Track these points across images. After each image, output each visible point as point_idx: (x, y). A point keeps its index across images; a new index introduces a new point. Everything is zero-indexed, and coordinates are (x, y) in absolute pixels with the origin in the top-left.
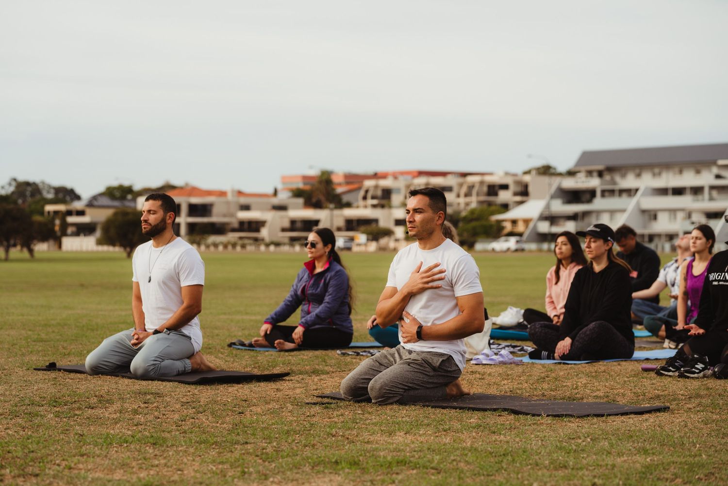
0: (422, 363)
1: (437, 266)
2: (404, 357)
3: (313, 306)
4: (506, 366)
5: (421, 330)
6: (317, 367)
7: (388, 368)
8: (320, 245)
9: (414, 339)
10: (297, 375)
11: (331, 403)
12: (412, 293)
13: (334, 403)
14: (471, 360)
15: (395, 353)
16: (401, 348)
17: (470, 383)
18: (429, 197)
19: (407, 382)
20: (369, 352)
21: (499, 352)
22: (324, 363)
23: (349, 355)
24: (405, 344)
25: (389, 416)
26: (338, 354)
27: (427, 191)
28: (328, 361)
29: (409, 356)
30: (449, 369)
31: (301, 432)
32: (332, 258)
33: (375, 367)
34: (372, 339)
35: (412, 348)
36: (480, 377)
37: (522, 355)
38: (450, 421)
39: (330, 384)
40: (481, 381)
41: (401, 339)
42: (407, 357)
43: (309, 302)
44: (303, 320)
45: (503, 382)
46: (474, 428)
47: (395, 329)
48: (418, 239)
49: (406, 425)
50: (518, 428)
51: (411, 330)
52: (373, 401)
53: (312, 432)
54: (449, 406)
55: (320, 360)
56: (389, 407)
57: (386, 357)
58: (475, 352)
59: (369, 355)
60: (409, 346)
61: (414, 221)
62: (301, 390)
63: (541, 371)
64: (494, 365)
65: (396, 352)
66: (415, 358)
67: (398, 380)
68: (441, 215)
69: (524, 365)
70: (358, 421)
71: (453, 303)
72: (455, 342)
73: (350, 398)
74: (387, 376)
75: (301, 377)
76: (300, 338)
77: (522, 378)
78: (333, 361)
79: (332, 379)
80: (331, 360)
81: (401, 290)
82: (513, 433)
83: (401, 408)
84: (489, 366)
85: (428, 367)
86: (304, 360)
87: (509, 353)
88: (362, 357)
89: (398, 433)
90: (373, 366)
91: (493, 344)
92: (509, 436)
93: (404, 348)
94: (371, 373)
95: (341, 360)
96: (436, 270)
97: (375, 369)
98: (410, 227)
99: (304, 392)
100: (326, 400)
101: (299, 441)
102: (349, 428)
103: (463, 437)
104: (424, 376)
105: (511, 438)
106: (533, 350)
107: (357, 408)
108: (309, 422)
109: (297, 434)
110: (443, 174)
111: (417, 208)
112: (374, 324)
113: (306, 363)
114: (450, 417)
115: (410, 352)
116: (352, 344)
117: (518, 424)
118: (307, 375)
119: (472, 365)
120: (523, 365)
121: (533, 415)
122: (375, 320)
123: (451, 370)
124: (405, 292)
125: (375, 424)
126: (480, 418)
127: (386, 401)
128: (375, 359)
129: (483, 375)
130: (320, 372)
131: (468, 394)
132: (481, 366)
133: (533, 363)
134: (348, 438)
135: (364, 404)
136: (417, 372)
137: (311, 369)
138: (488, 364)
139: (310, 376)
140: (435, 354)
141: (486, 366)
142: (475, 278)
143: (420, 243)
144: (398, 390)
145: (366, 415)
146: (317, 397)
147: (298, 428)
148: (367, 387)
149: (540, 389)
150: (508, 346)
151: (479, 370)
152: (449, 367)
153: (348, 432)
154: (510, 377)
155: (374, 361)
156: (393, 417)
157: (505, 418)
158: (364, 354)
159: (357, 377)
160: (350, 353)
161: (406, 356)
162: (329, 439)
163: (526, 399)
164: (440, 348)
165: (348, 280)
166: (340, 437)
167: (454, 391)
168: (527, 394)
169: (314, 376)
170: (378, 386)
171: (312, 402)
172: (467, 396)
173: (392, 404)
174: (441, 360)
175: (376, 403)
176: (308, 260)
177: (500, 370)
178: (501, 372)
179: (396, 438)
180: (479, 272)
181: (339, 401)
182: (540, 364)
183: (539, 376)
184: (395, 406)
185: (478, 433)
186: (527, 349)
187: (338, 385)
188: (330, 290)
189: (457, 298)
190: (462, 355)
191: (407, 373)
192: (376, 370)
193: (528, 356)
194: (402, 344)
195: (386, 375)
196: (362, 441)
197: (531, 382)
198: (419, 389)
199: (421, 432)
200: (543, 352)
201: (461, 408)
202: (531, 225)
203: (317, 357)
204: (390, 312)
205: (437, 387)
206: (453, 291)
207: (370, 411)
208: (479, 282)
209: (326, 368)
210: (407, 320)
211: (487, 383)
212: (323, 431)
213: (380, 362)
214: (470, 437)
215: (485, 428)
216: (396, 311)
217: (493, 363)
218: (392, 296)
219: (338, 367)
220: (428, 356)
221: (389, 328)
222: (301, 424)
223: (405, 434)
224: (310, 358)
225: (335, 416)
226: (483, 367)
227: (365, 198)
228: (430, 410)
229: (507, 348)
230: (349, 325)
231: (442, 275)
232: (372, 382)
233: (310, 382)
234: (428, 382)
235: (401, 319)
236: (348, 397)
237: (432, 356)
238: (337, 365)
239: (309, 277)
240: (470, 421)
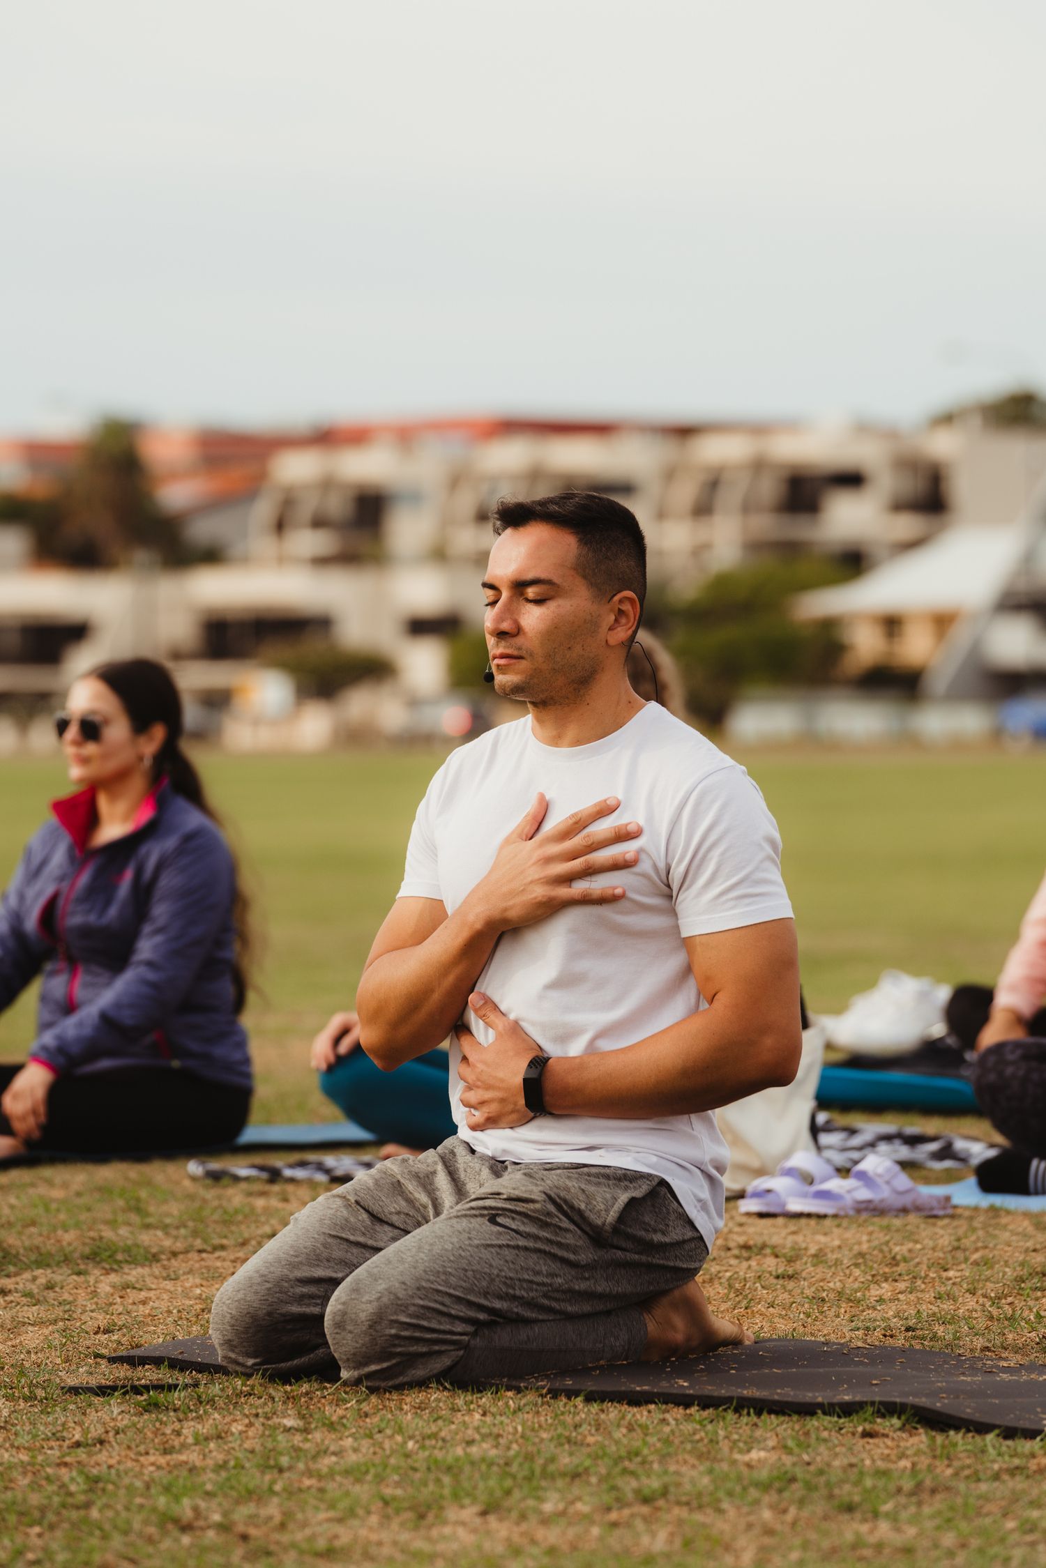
0: (549, 1214)
1: (605, 811)
2: (473, 1189)
3: (88, 978)
4: (885, 1221)
5: (541, 1074)
6: (108, 1234)
7: (407, 1232)
8: (118, 731)
9: (513, 1112)
10: (28, 1267)
11: (172, 1387)
12: (505, 921)
13: (186, 1386)
14: (741, 1195)
15: (434, 1173)
16: (461, 1152)
17: (738, 1293)
18: (576, 533)
19: (486, 1294)
20: (320, 1167)
21: (856, 1162)
22: (134, 1218)
23: (236, 1179)
24: (478, 1134)
25: (411, 1438)
26: (194, 1179)
27: (570, 506)
28: (152, 1209)
29: (491, 1185)
30: (657, 1238)
31: (51, 1517)
32: (166, 783)
33: (354, 1230)
34: (331, 1110)
35: (505, 1151)
36: (780, 1271)
37: (950, 1177)
38: (664, 1458)
39: (163, 1305)
40: (784, 1287)
41: (459, 1114)
42: (488, 1188)
43: (73, 964)
44: (49, 1038)
45: (875, 1292)
46: (765, 1487)
47: (432, 1072)
48: (534, 704)
49: (485, 1477)
50: (948, 1489)
51: (501, 1075)
52: (345, 1374)
53: (94, 1513)
54: (659, 1395)
55: (121, 1203)
56: (413, 1398)
57: (397, 1187)
58: (756, 1164)
59: (321, 1178)
60: (493, 1142)
61: (518, 631)
62: (46, 1332)
63: (1030, 1244)
64: (835, 1216)
65: (440, 1168)
66: (517, 1193)
67: (446, 1283)
68: (627, 607)
69: (960, 1216)
70: (284, 1461)
71: (674, 963)
72: (680, 1123)
73: (250, 1362)
74: (401, 1268)
75: (43, 1275)
76: (34, 1112)
77: (951, 1274)
78: (175, 1208)
79: (169, 1285)
80: (165, 1201)
81: (458, 912)
82: (927, 1510)
83: (460, 1402)
84: (813, 1222)
85: (572, 1227)
86: (54, 1206)
87: (897, 1168)
88: (290, 1188)
89: (452, 1513)
90: (346, 1225)
91: (828, 1128)
92: (910, 1522)
93: (473, 1151)
94: (337, 1254)
95: (205, 1201)
96: (604, 827)
97: (352, 1238)
98: (502, 656)
99: (57, 1340)
100: (148, 1375)
101: (40, 1555)
102: (250, 1493)
103: (721, 1526)
104: (555, 1267)
105: (920, 1534)
106: (992, 1153)
107: (280, 1406)
108: (81, 1472)
109: (31, 1526)
110: (600, 429)
111: (530, 576)
112: (344, 1047)
113: (62, 1216)
114: (667, 1442)
115: (498, 1166)
116: (250, 1134)
117: (949, 1472)
118: (66, 1270)
119: (744, 1219)
120: (953, 1217)
121: (1009, 1433)
122: (345, 1031)
123: (667, 1240)
124: (476, 917)
125: (356, 1473)
126: (790, 1443)
127: (401, 1374)
128: (352, 1199)
129: (790, 1261)
130: (120, 1257)
131: (736, 1342)
132: (780, 1221)
133: (994, 1210)
134: (245, 1538)
135: (305, 1387)
136: (526, 1249)
137: (84, 1244)
138: (809, 1215)
139: (79, 1273)
140: (597, 1176)
141: (803, 1221)
142: (762, 861)
143: (539, 720)
144: (448, 1327)
145: (317, 1436)
146: (112, 1360)
147: (35, 1499)
148: (322, 1316)
149: (1028, 1321)
150: (888, 1138)
151: (775, 1240)
152: (655, 1231)
153: (243, 1512)
154: (902, 1268)
155: (348, 1206)
156: (427, 1442)
157: (889, 1442)
158: (300, 1173)
159: (279, 1271)
160: (243, 1172)
161: (480, 1183)
162: (166, 1544)
163: (972, 1364)
164: (619, 1149)
165: (231, 869)
166: (211, 1534)
167: (679, 1329)
168: (979, 1342)
169: (97, 1272)
170: (365, 1310)
171: (93, 1382)
172: (729, 1350)
173: (422, 1384)
174: (624, 1198)
175: (357, 1382)
176: (66, 790)
177: (863, 1237)
178: (865, 1247)
179: (447, 1530)
180: (777, 836)
181: (203, 1378)
182: (1027, 1215)
183: (1022, 1264)
184: (435, 1396)
185: (785, 1511)
186: (967, 1151)
187: (198, 1307)
188: (160, 911)
189: (687, 944)
190: (710, 1178)
191: (485, 1254)
192: (358, 1244)
193: (972, 1181)
194: (464, 1133)
195: (402, 1261)
196: (304, 1546)
197: (991, 1289)
198: (535, 1321)
199: (548, 1507)
200: (1035, 1163)
201: (706, 1403)
202: (961, 637)
203: (104, 1191)
204: (414, 1002)
205: (608, 1313)
206: (673, 913)
207: (334, 1418)
208: (780, 880)
209: (145, 1238)
210: (483, 1033)
211: (809, 1292)
212: (141, 1506)
213: (375, 1209)
214: (750, 1526)
215: (810, 1487)
216: (436, 996)
217: (830, 1211)
218: (421, 935)
219: (195, 1233)
220: (569, 1184)
221: (410, 1066)
222: (48, 1478)
223: (484, 1513)
224: (79, 1194)
225: (190, 1440)
226: (792, 1228)
227: (280, 526)
228: (581, 1410)
229: (883, 1147)
230: (237, 1056)
231: (626, 849)
232: (339, 1294)
233: (82, 1298)
234: (570, 1291)
235: (461, 1028)
236: (241, 1359)
237: (589, 1182)
238: (191, 1224)
239: (72, 858)
240: (746, 1458)
